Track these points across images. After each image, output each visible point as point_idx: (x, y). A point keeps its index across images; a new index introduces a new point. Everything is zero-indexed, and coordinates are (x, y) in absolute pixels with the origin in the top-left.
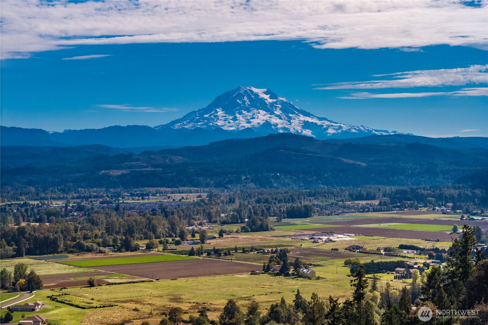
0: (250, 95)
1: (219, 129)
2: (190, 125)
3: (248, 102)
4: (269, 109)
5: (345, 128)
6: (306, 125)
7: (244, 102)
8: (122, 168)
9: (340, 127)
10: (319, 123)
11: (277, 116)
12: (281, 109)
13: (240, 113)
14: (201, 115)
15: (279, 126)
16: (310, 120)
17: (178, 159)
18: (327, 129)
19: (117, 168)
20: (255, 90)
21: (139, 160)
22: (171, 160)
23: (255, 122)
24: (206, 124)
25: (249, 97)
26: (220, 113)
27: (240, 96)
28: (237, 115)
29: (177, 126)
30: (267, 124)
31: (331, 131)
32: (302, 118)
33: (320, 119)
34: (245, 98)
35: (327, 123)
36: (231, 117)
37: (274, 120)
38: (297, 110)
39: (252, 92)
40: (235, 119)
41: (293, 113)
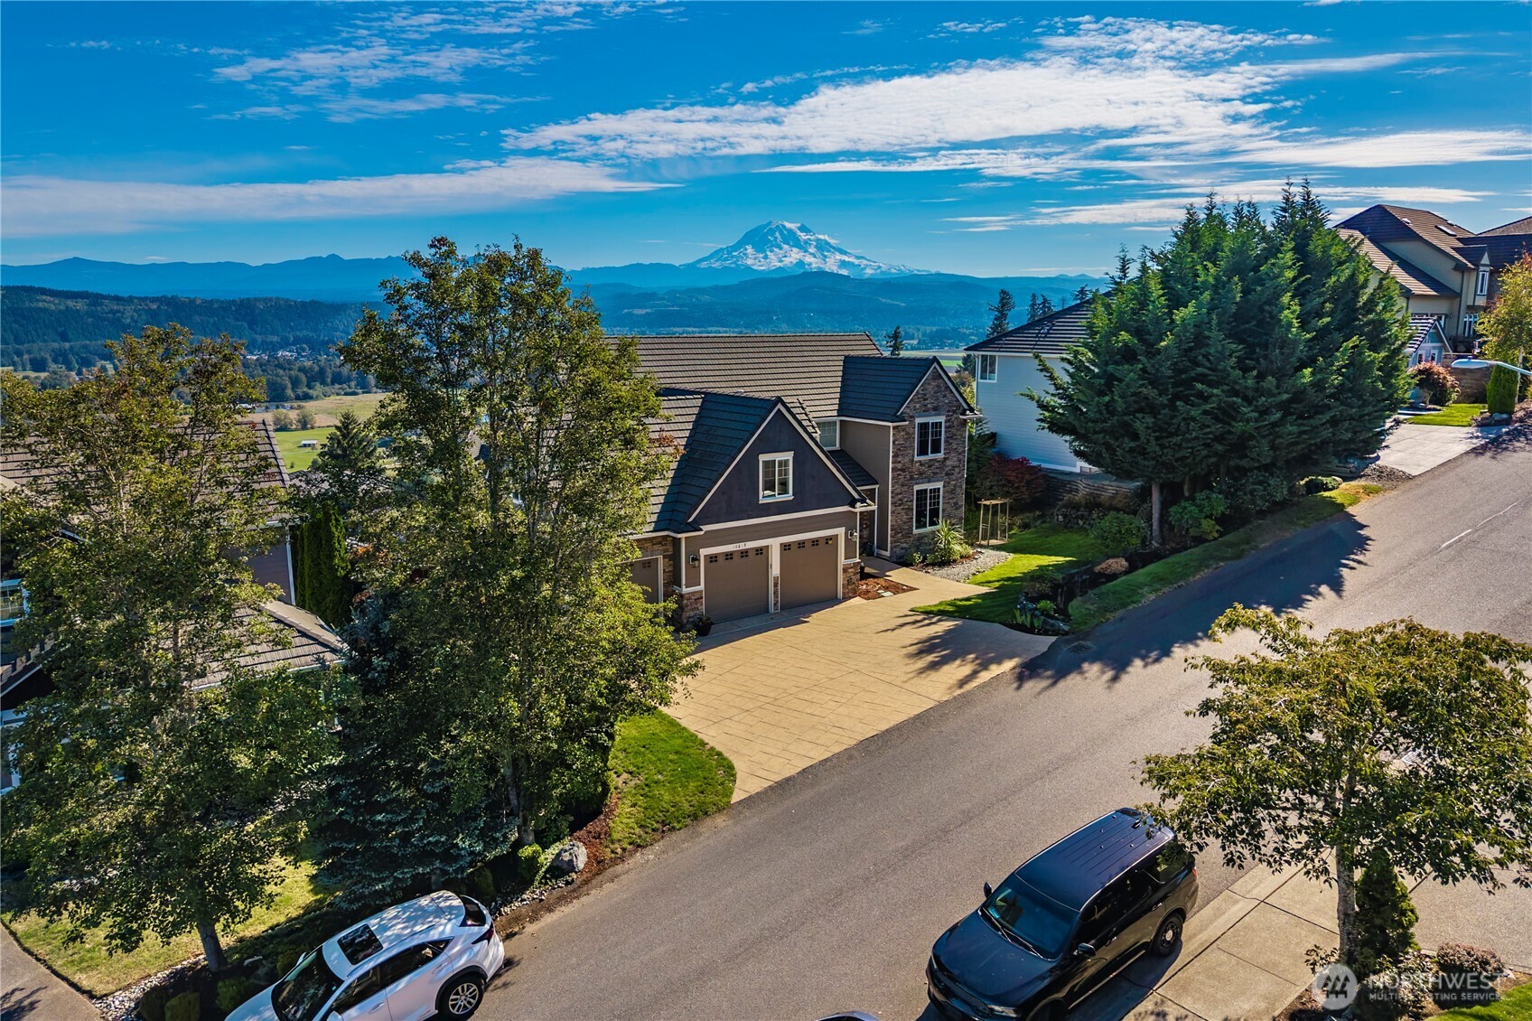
0: (781, 229)
1: (748, 268)
2: (718, 264)
3: (779, 238)
4: (802, 246)
5: (884, 267)
6: (843, 264)
7: (776, 238)
8: (645, 307)
9: (880, 267)
10: (857, 262)
11: (811, 254)
12: (816, 247)
13: (771, 251)
14: (729, 253)
15: (814, 266)
16: (847, 259)
17: (706, 298)
18: (865, 269)
19: (640, 307)
20: (788, 225)
21: (663, 299)
22: (697, 299)
23: (787, 260)
24: (735, 263)
25: (781, 233)
26: (750, 250)
27: (772, 232)
28: (768, 253)
29: (704, 265)
30: (801, 263)
31: (869, 271)
32: (839, 256)
33: (858, 258)
34: (777, 234)
35: (865, 262)
36: (761, 255)
37: (809, 259)
38: (833, 248)
39: (784, 226)
40: (766, 257)
41: (829, 251)
